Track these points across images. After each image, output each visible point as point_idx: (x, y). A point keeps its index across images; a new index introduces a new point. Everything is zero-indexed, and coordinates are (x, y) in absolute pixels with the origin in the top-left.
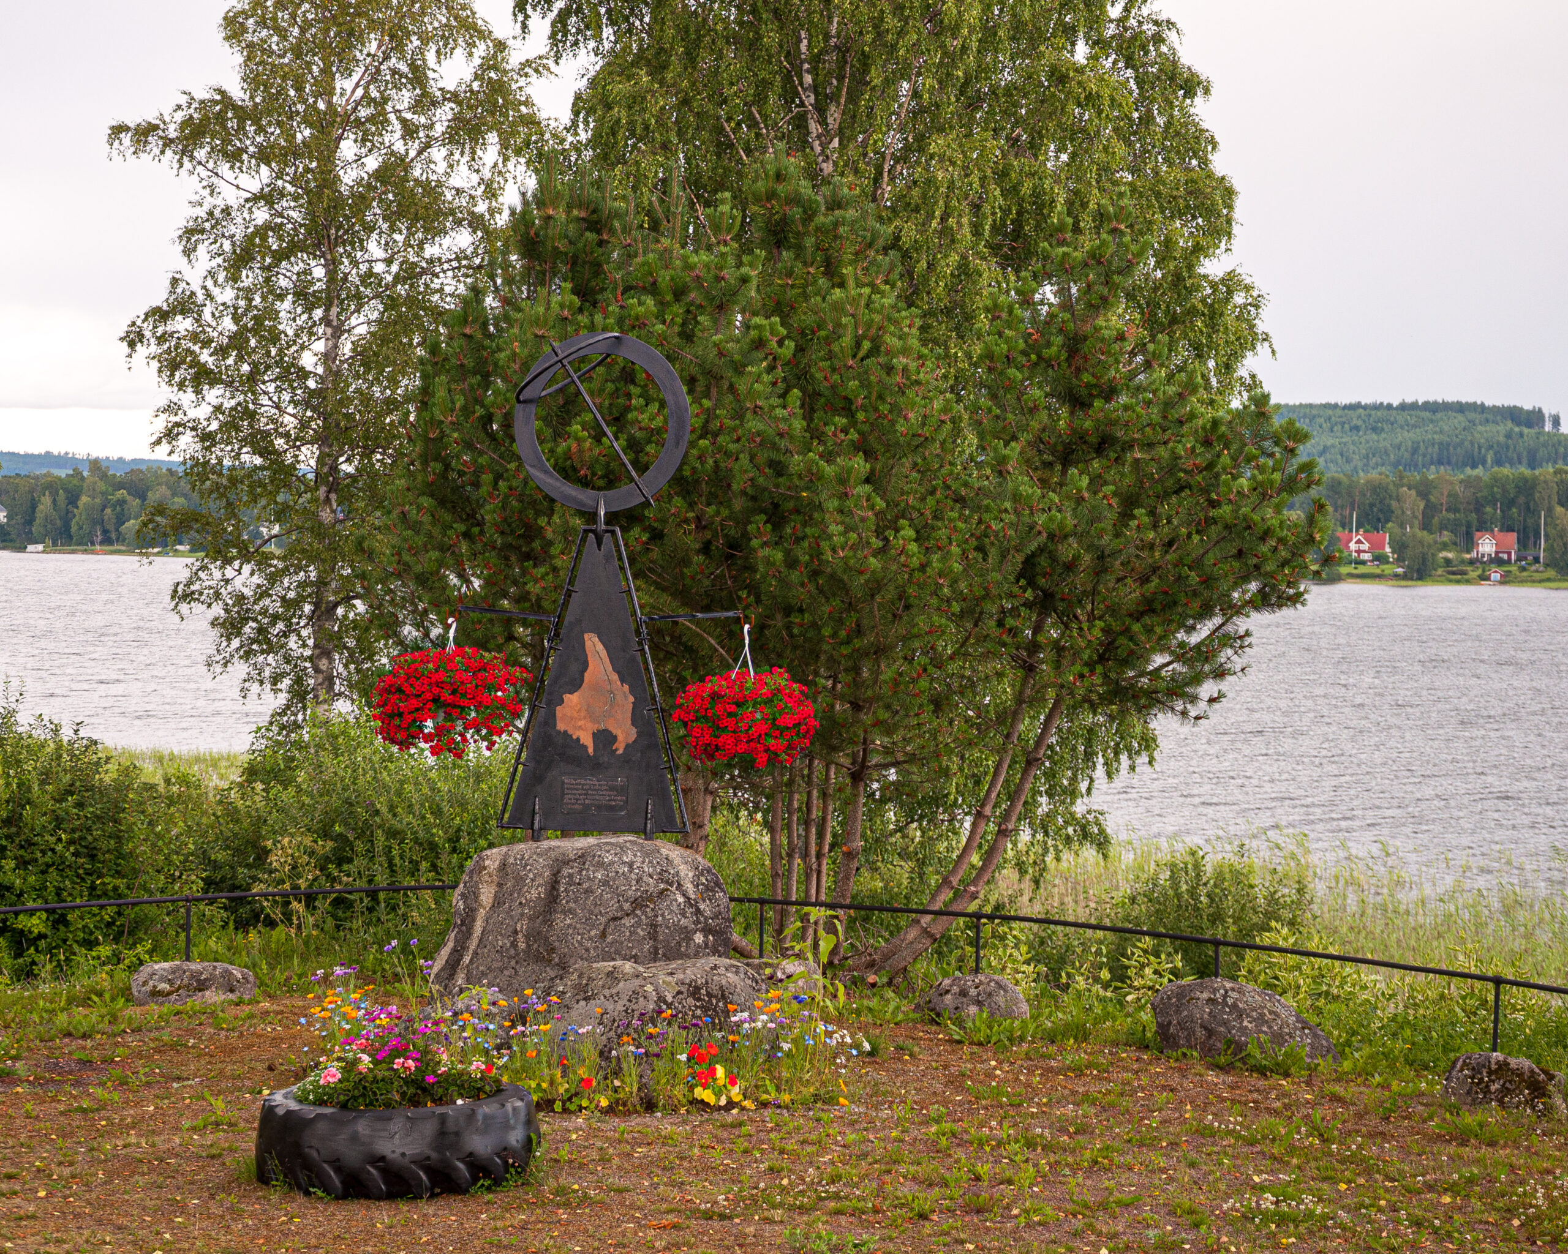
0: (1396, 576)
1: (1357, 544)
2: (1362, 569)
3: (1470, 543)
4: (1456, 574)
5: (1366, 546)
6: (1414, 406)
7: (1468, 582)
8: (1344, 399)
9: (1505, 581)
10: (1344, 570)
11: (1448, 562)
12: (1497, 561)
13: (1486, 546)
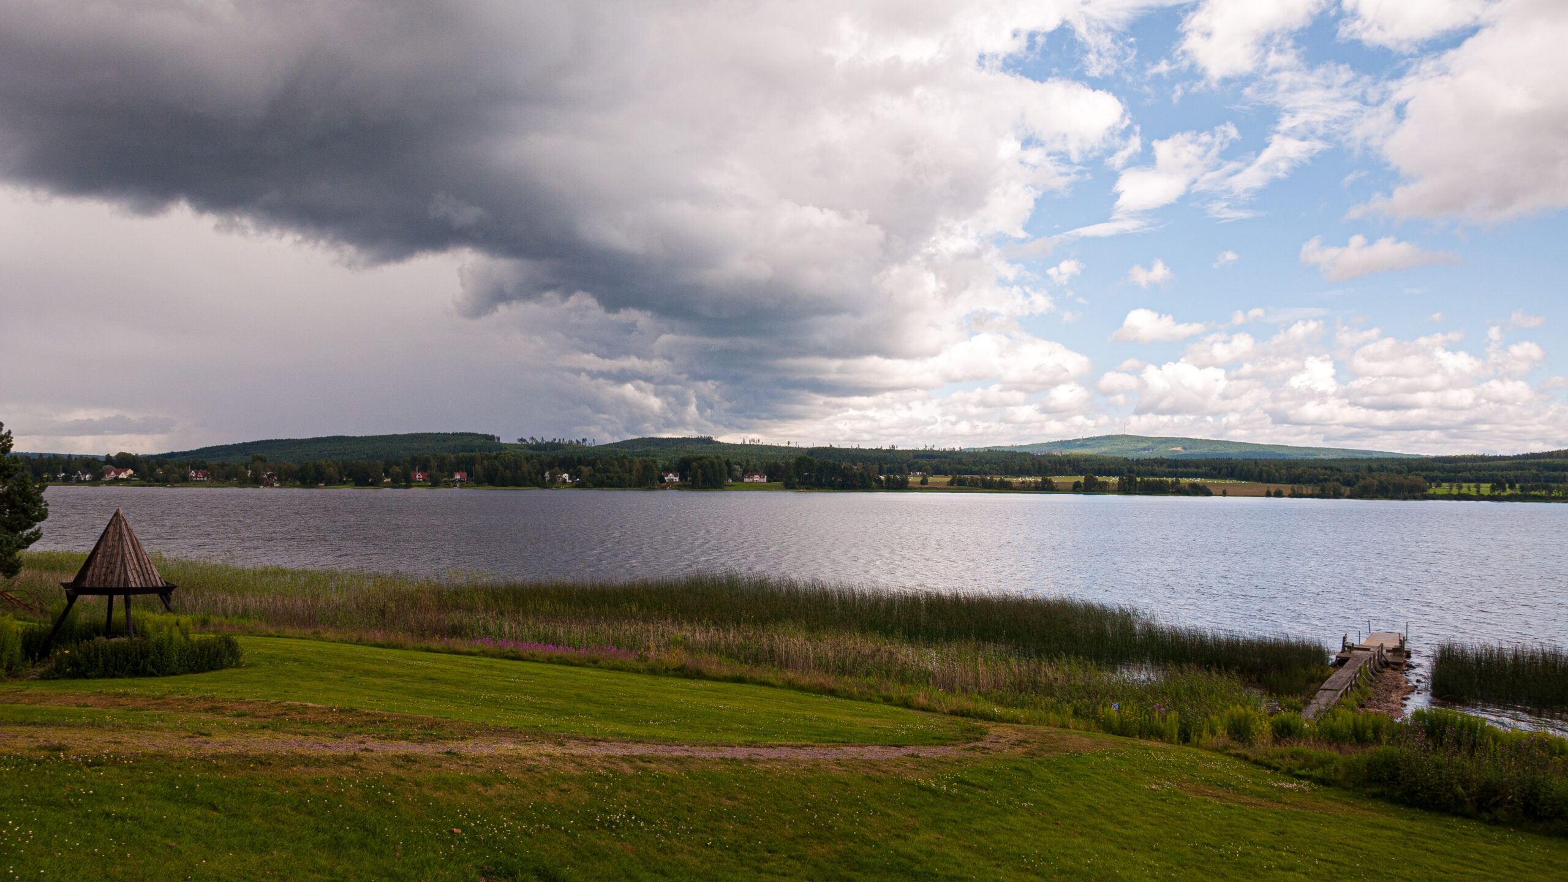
0: (429, 486)
1: (419, 476)
2: (419, 484)
3: (452, 476)
4: (447, 485)
5: (421, 477)
6: (457, 433)
7: (450, 487)
8: (435, 432)
9: (461, 487)
10: (413, 484)
11: (445, 481)
12: (460, 481)
13: (457, 476)
